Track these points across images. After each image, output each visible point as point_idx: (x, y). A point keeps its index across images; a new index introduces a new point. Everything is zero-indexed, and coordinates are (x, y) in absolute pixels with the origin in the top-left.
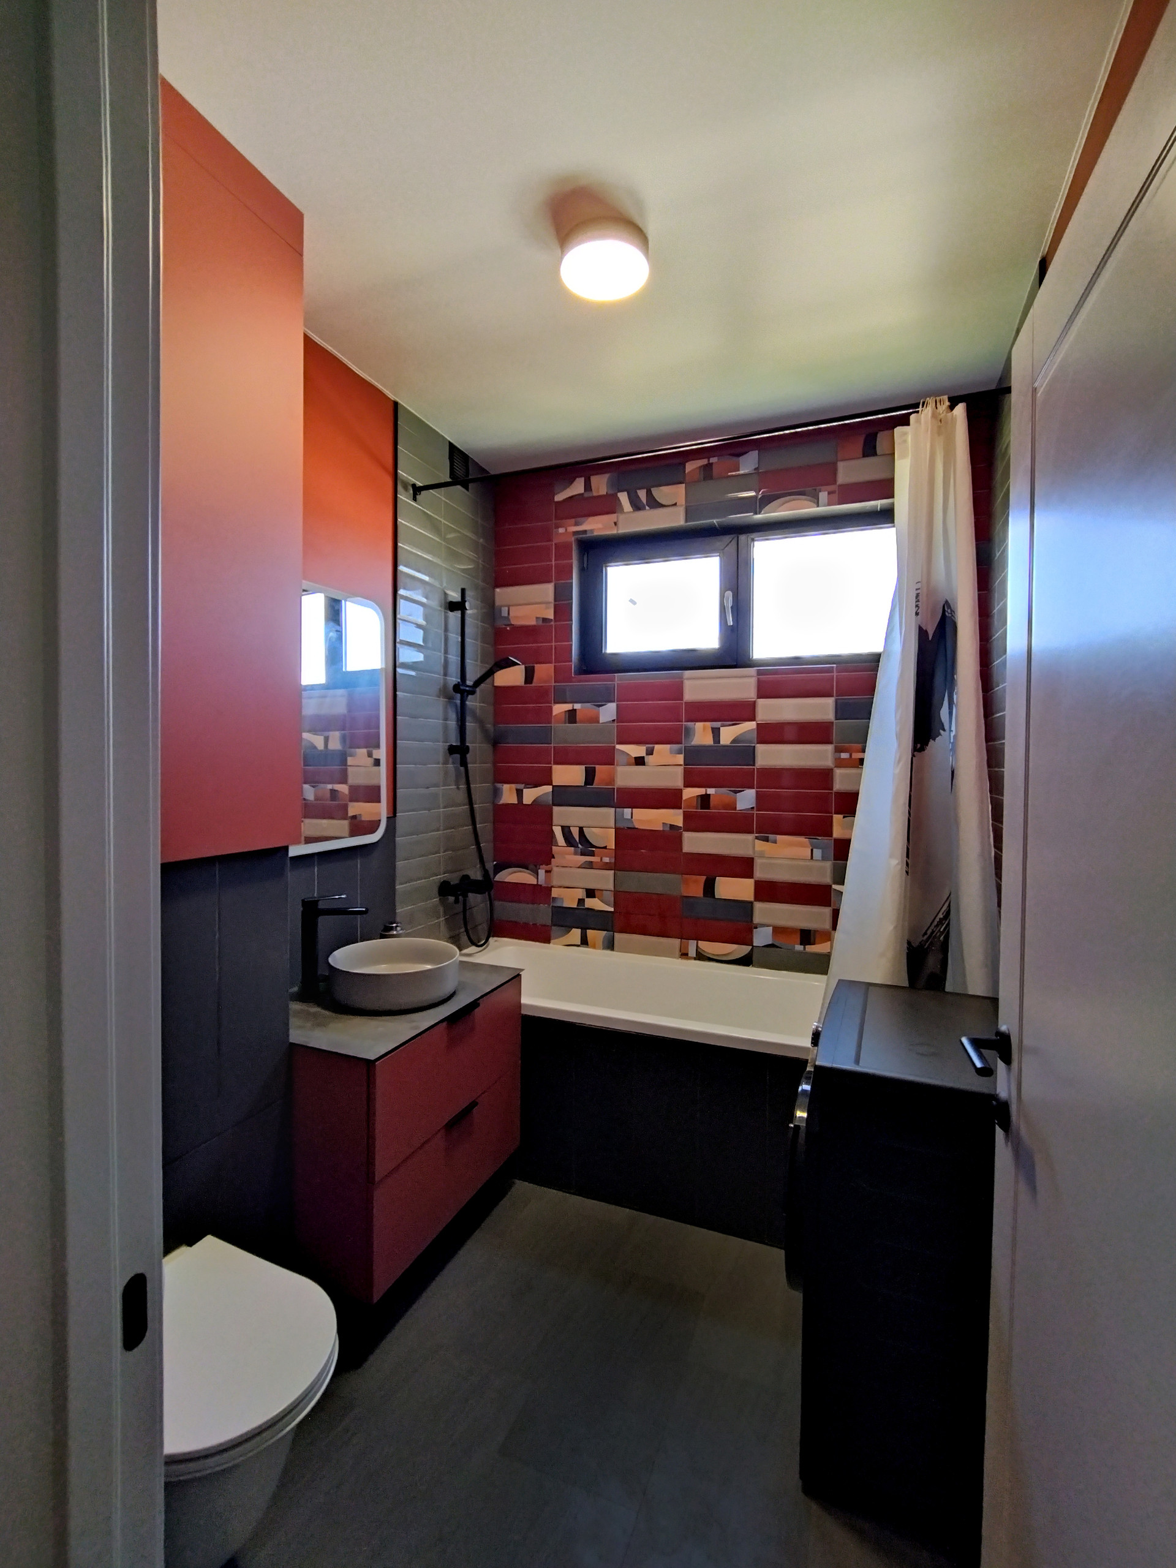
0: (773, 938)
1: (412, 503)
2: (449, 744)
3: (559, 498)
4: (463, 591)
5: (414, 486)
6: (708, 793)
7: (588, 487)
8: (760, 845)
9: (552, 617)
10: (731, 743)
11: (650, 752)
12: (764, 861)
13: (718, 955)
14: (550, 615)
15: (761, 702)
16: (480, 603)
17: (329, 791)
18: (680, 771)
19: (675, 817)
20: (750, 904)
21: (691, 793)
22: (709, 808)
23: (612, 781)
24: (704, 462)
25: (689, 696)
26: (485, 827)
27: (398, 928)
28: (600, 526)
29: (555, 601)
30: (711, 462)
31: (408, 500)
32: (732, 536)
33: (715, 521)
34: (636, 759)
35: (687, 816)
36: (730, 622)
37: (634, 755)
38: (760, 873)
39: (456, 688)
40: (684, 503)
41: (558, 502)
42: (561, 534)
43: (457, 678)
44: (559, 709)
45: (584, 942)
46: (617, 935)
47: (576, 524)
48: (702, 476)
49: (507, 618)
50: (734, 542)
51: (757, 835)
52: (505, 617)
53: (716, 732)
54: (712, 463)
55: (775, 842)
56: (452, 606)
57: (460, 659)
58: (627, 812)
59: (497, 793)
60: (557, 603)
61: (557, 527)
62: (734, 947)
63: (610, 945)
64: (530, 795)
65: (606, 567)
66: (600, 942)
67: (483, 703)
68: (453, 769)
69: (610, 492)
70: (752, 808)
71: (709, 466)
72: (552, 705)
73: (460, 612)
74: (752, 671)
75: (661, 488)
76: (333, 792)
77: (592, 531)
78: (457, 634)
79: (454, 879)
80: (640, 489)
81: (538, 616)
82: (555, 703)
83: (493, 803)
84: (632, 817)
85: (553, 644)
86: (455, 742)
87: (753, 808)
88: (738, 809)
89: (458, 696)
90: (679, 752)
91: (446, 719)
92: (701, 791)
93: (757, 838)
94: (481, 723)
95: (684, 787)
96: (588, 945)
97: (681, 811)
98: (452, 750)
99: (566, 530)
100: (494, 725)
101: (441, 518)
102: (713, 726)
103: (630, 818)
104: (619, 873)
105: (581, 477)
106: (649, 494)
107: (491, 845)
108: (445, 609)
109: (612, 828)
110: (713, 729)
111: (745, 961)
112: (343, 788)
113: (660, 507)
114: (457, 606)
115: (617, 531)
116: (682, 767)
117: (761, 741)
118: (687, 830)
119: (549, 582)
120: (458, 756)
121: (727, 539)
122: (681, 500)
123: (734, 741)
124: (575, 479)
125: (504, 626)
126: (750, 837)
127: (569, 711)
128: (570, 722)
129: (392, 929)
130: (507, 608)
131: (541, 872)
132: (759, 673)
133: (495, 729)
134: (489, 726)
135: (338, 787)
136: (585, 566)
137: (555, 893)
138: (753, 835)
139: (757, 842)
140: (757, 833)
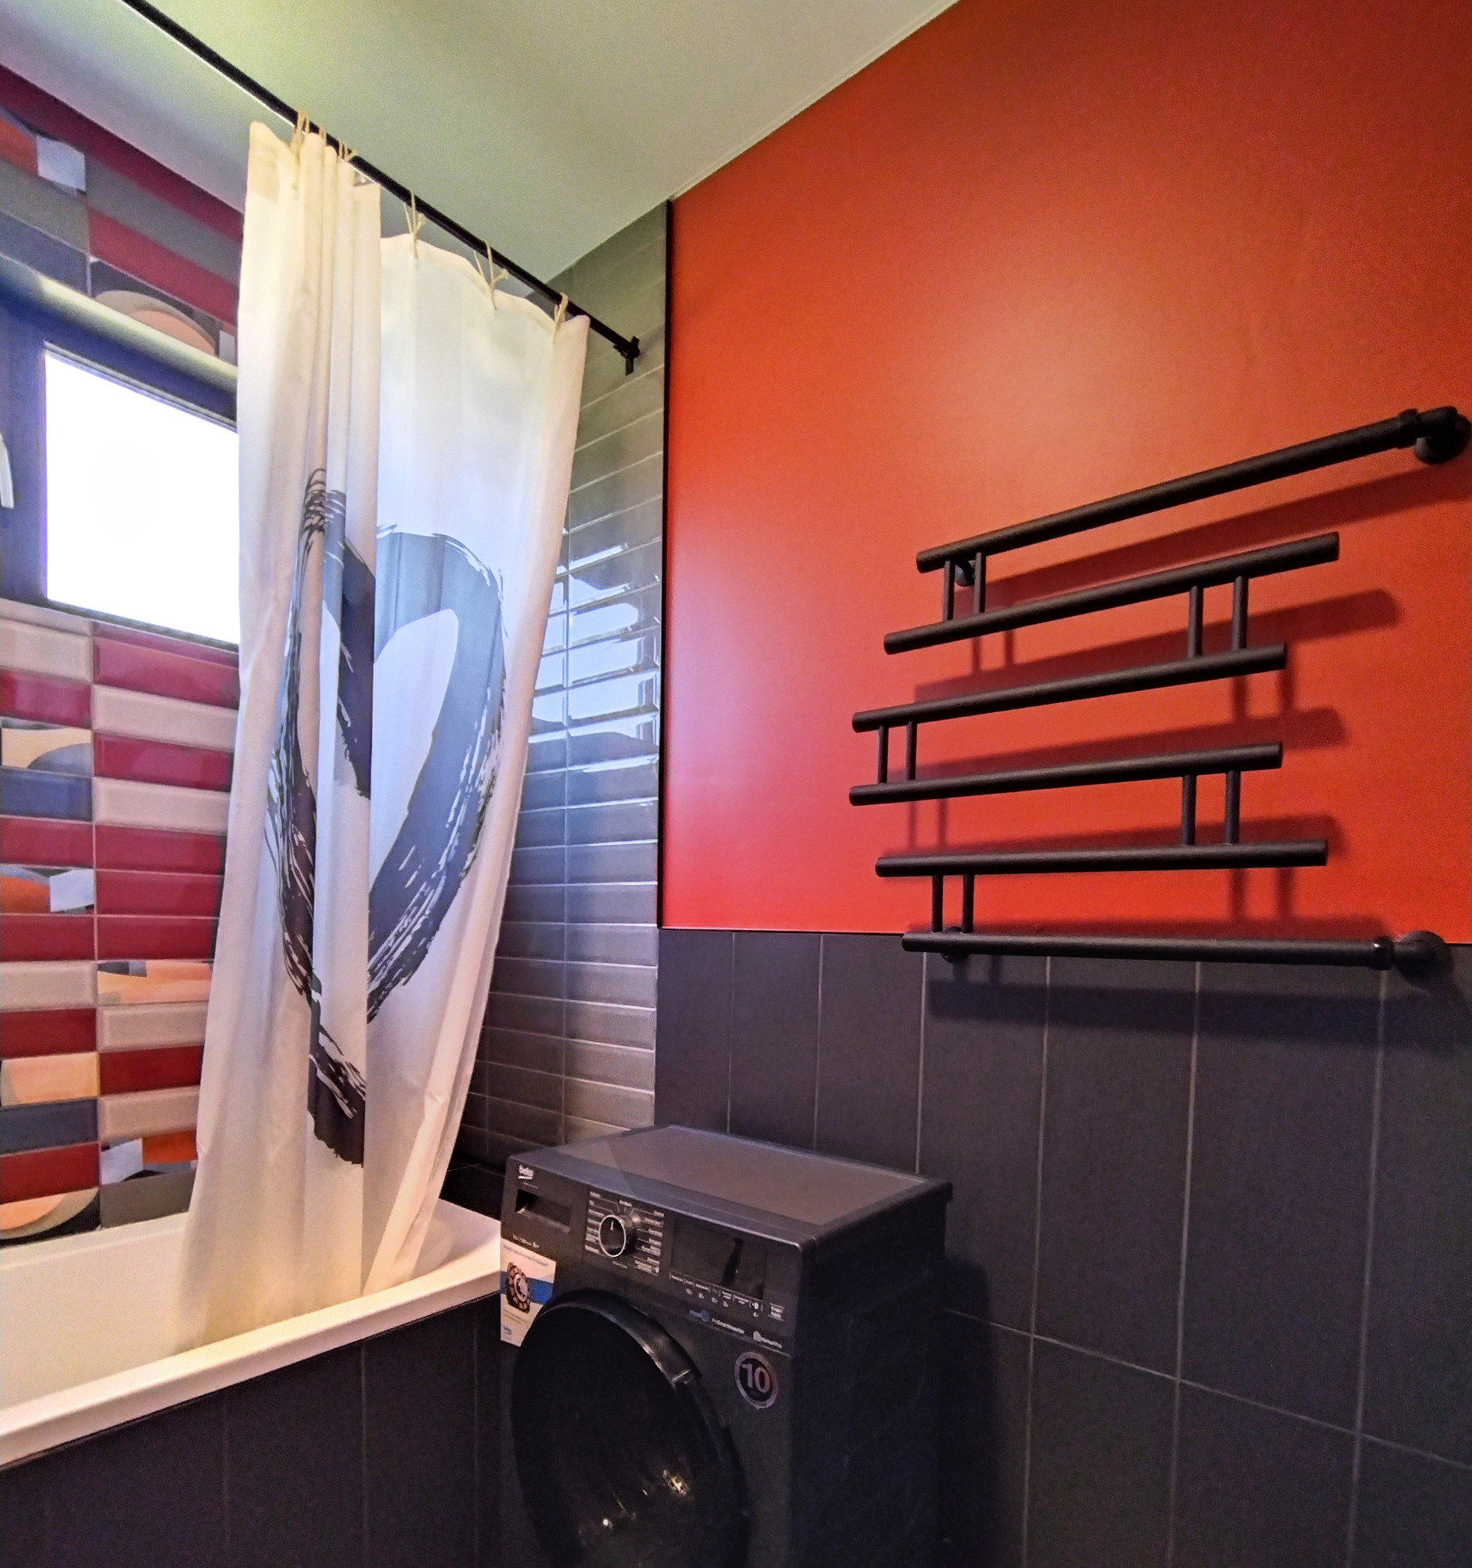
0: (144, 1159)
8: (109, 983)
10: (30, 766)
12: (119, 1012)
15: (102, 693)
20: (91, 1105)
38: (109, 1038)
51: (100, 962)
55: (142, 973)
62: (58, 1199)
70: (87, 907)
74: (81, 623)
87: (90, 908)
88: (52, 910)
93: (101, 968)
111: (86, 1221)
117: (105, 773)
123: (36, 764)
126: (86, 967)
132: (98, 631)
138: (93, 962)
139: (102, 976)
140: (100, 958)
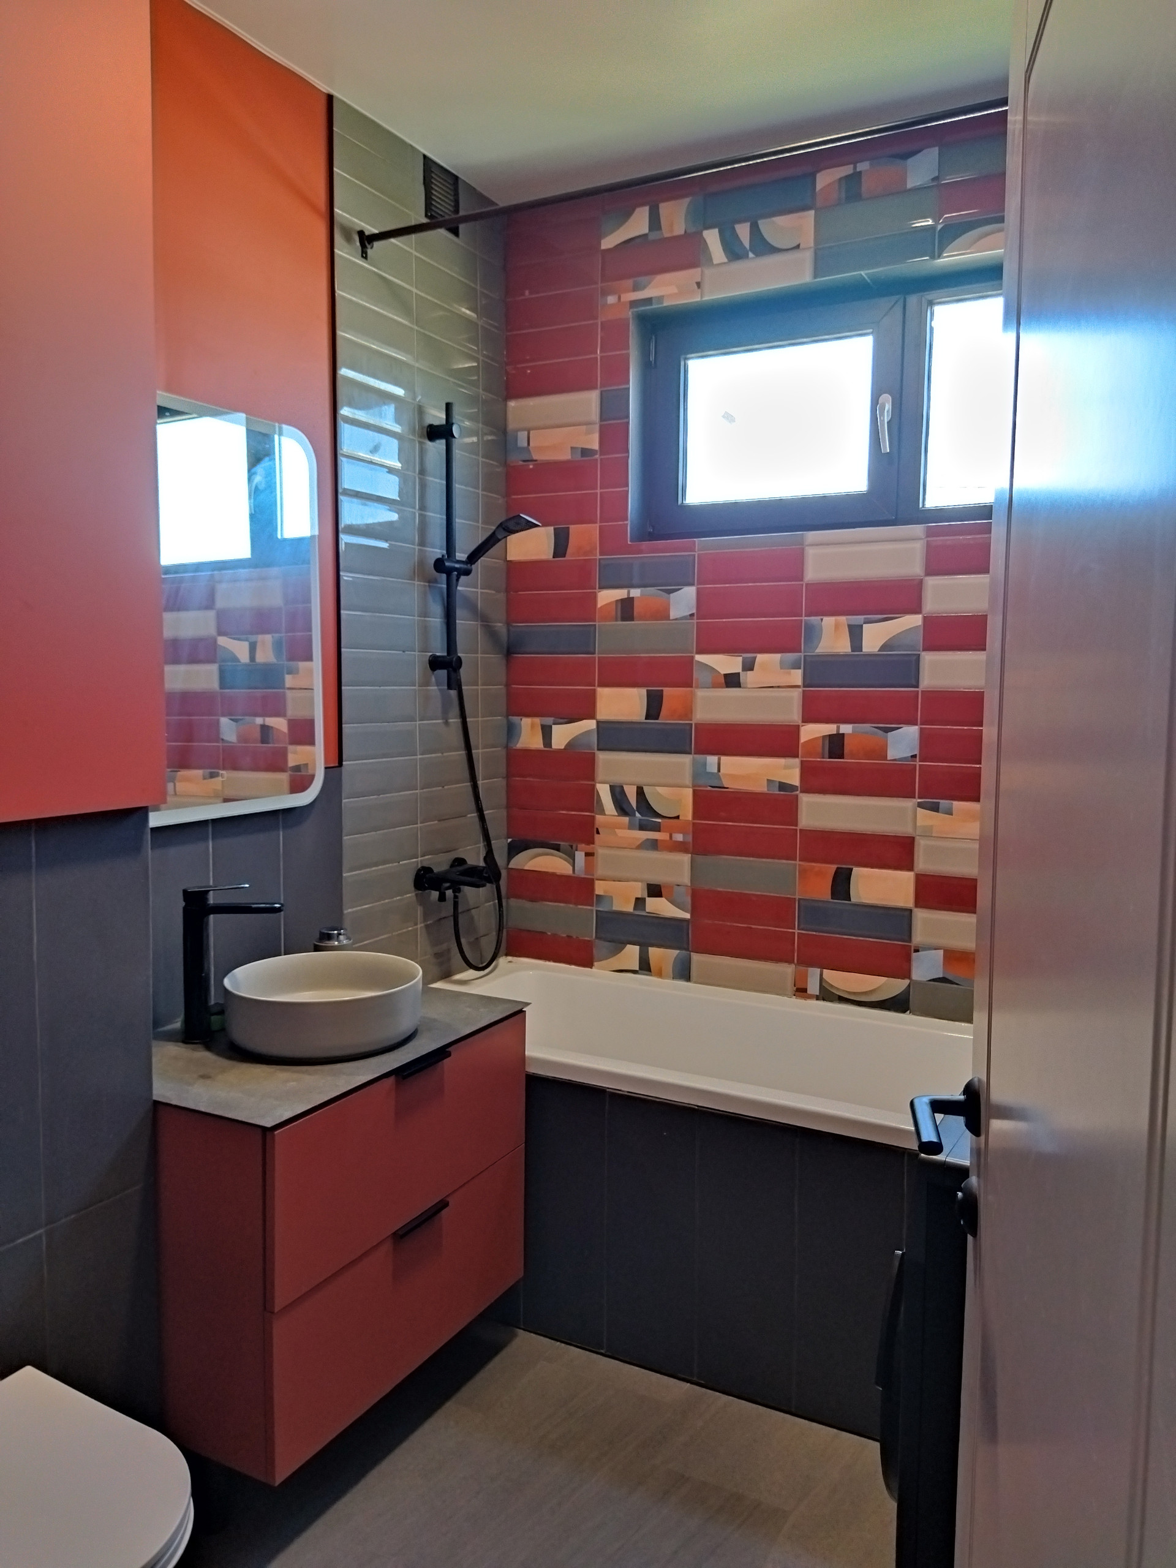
0: (943, 968)
1: (361, 263)
2: (431, 654)
3: (608, 242)
4: (449, 407)
5: (361, 233)
6: (841, 732)
7: (655, 222)
8: (925, 817)
9: (596, 446)
10: (879, 651)
11: (749, 666)
12: (931, 841)
13: (854, 993)
14: (593, 442)
15: (931, 582)
16: (481, 425)
17: (259, 729)
18: (796, 695)
19: (788, 771)
20: (907, 913)
21: (813, 732)
22: (842, 756)
23: (688, 712)
24: (847, 170)
25: (812, 573)
26: (492, 785)
27: (341, 937)
28: (673, 290)
29: (602, 419)
30: (858, 170)
31: (354, 259)
32: (894, 298)
33: (863, 273)
34: (727, 676)
35: (807, 770)
36: (886, 448)
37: (723, 671)
38: (924, 863)
39: (439, 565)
40: (812, 244)
41: (604, 250)
42: (612, 305)
43: (441, 548)
44: (607, 597)
45: (645, 966)
46: (696, 957)
47: (636, 288)
48: (843, 195)
49: (527, 449)
50: (898, 309)
51: (919, 801)
52: (523, 448)
53: (856, 633)
54: (860, 172)
55: (949, 812)
56: (434, 433)
57: (445, 517)
58: (712, 760)
59: (511, 731)
60: (603, 423)
61: (605, 293)
62: (881, 980)
63: (684, 972)
64: (562, 735)
65: (686, 359)
66: (669, 968)
67: (489, 588)
68: (438, 693)
69: (692, 230)
70: (912, 756)
71: (856, 176)
72: (597, 591)
73: (444, 441)
74: (918, 530)
75: (775, 219)
76: (265, 728)
77: (660, 299)
78: (441, 479)
79: (440, 864)
80: (740, 221)
81: (575, 446)
82: (602, 588)
83: (507, 747)
84: (719, 770)
85: (599, 491)
86: (441, 652)
87: (914, 756)
88: (888, 758)
89: (444, 576)
90: (796, 666)
91: (424, 614)
92: (829, 729)
93: (920, 805)
94: (485, 620)
95: (803, 722)
96: (650, 971)
97: (796, 762)
98: (435, 663)
99: (619, 298)
100: (508, 624)
101: (412, 285)
102: (852, 623)
103: (716, 771)
104: (700, 859)
105: (643, 205)
106: (755, 231)
107: (503, 813)
108: (421, 436)
109: (689, 788)
110: (851, 627)
111: (899, 1004)
112: (279, 724)
113: (774, 252)
114: (439, 433)
115: (702, 297)
116: (800, 690)
117: (930, 647)
118: (807, 789)
119: (594, 388)
120: (443, 673)
121: (885, 303)
122: (808, 239)
123: (883, 648)
124: (634, 210)
125: (521, 463)
126: (909, 804)
127: (622, 600)
128: (623, 619)
129: (329, 937)
130: (526, 433)
131: (580, 856)
132: (930, 533)
133: (508, 631)
134: (500, 626)
135: (271, 721)
136: (652, 358)
137: (600, 888)
138: (914, 800)
139: (921, 811)
140: (919, 798)
